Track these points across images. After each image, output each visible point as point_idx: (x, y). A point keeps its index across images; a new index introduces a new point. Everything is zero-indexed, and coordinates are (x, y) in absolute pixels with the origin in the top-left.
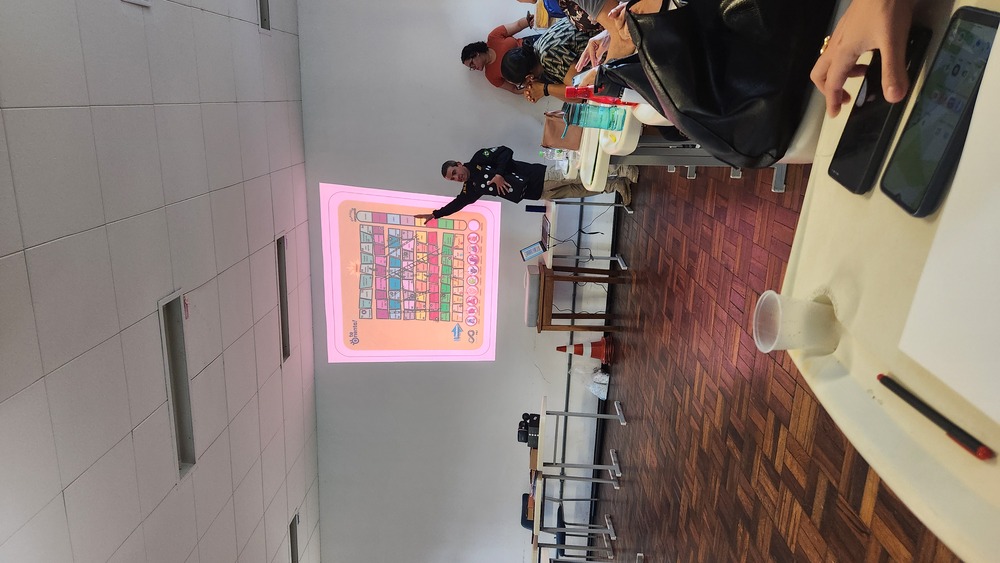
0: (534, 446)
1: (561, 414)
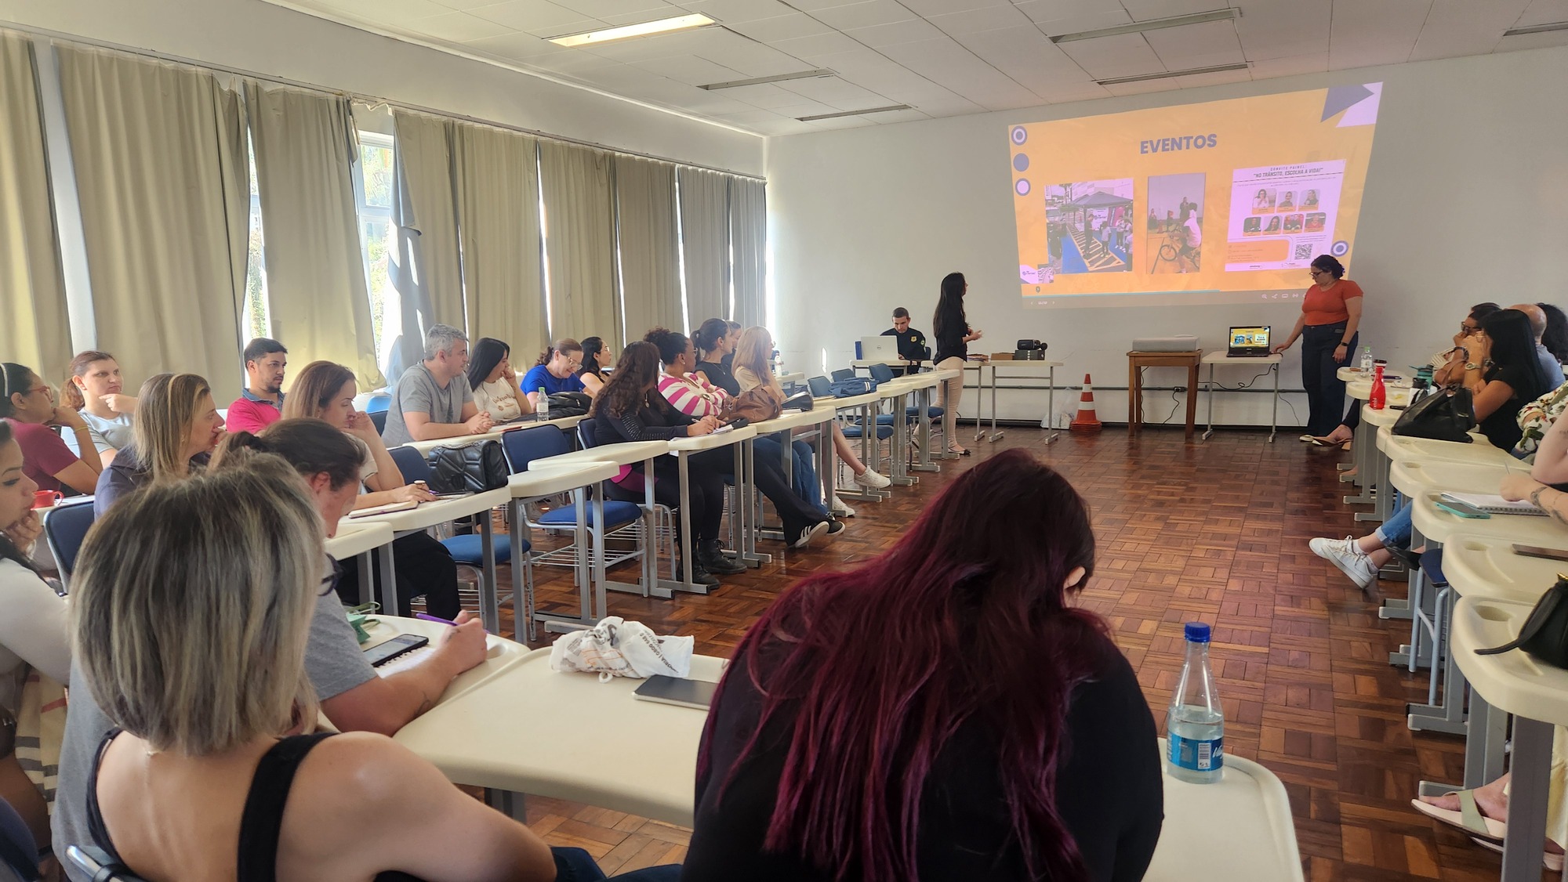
0: (1014, 358)
1: (1051, 383)
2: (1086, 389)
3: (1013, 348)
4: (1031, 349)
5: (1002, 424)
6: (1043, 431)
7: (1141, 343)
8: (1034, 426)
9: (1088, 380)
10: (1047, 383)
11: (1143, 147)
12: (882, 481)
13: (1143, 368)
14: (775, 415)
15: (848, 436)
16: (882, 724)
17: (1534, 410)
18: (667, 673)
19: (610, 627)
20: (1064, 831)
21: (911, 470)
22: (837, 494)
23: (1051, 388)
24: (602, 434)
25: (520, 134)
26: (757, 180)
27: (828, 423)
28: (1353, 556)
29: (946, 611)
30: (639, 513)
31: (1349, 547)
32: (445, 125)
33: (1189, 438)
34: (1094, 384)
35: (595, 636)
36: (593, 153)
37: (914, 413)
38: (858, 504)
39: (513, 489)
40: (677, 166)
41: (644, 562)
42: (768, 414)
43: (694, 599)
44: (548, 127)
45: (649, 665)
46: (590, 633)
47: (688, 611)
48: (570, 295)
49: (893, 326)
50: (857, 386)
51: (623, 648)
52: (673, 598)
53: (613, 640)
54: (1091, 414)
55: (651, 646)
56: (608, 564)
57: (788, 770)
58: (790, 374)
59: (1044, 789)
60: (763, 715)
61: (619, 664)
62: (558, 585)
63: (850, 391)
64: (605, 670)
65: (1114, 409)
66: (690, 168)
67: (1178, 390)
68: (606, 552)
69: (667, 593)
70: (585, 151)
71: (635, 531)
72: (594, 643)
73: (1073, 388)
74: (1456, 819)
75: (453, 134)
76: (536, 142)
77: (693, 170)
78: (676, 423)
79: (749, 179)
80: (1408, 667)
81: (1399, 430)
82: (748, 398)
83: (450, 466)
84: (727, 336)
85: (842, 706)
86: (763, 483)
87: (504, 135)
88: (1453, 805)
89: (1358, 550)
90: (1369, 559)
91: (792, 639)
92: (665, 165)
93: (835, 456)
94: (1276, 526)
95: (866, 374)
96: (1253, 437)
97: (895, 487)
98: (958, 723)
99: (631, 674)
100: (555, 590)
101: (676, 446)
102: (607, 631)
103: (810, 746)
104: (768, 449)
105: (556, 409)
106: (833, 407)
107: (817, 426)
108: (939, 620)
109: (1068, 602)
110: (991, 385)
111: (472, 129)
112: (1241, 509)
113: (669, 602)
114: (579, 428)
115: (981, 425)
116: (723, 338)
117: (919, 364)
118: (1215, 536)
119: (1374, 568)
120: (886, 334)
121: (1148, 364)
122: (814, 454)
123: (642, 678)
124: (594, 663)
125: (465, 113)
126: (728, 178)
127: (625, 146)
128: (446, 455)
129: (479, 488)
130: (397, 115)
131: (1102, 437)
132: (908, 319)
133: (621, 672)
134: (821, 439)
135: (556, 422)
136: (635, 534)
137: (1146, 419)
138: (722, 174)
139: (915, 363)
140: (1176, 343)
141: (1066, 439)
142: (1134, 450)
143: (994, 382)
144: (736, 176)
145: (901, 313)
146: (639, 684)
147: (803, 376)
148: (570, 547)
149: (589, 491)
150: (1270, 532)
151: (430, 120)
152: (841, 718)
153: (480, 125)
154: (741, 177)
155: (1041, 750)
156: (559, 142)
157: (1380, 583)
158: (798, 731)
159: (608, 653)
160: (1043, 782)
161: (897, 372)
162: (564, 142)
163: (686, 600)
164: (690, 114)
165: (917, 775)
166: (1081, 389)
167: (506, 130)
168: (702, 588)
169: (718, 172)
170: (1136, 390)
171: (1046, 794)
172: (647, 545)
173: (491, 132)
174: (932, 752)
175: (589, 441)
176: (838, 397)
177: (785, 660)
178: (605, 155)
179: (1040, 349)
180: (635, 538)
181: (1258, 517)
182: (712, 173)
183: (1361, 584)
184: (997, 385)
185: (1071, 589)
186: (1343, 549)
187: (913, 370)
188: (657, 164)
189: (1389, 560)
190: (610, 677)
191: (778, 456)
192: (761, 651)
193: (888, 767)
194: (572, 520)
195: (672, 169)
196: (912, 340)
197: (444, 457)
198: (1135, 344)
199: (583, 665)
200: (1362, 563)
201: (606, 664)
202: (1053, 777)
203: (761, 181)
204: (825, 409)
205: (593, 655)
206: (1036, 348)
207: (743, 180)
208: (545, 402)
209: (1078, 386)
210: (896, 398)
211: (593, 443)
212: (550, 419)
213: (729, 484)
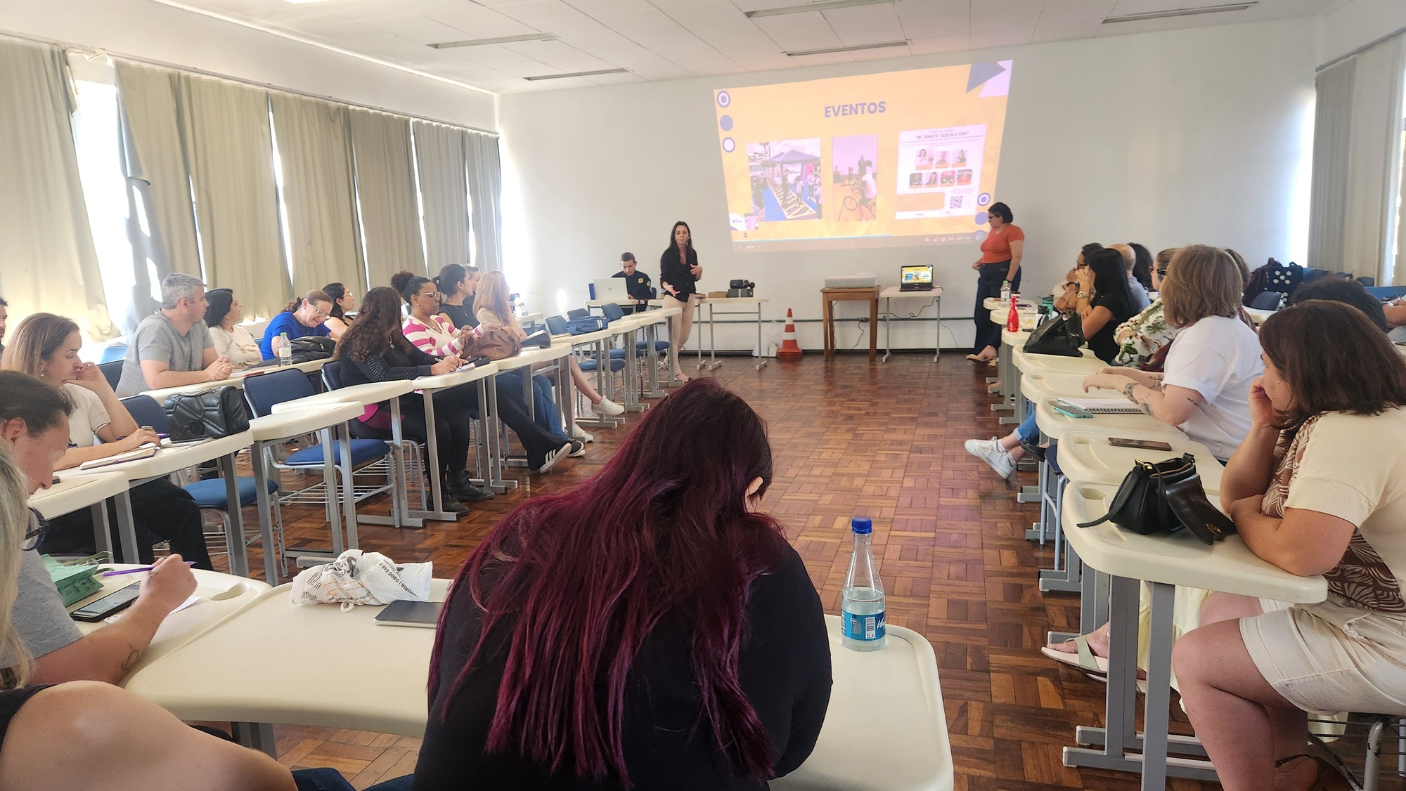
1: (760, 317)
2: (789, 321)
3: (726, 288)
4: (741, 288)
5: (719, 355)
6: (755, 359)
7: (832, 281)
8: (747, 355)
9: (790, 314)
10: (755, 317)
11: (827, 112)
12: (617, 408)
13: (834, 302)
14: (515, 353)
15: (585, 369)
16: (590, 628)
17: (1125, 328)
18: (408, 598)
19: (349, 560)
20: (747, 704)
21: (642, 398)
22: (576, 423)
23: (759, 322)
24: (346, 376)
25: (250, 86)
26: (490, 135)
27: (566, 358)
28: (998, 453)
29: (645, 524)
30: (387, 449)
31: (995, 446)
32: (170, 76)
33: (872, 360)
34: (795, 317)
35: (335, 569)
36: (327, 106)
37: (644, 346)
38: (596, 430)
39: (255, 433)
40: (412, 120)
41: (395, 494)
42: (509, 352)
43: (445, 526)
44: (279, 81)
45: (390, 592)
46: (330, 567)
47: (440, 537)
48: (310, 243)
49: (622, 269)
50: (590, 324)
51: (363, 578)
52: (424, 526)
53: (353, 571)
54: (793, 343)
55: (390, 574)
56: (358, 499)
57: (506, 676)
58: (529, 315)
59: (729, 670)
60: (484, 630)
61: (359, 593)
62: (311, 522)
63: (584, 329)
64: (346, 601)
65: (812, 338)
66: (424, 122)
67: (862, 321)
68: (355, 488)
69: (418, 522)
70: (318, 104)
71: (384, 466)
72: (334, 575)
73: (777, 321)
74: (1074, 660)
75: (179, 85)
76: (267, 95)
77: (428, 124)
78: (420, 363)
79: (482, 133)
80: (1039, 540)
81: (1029, 348)
82: (489, 338)
83: (187, 413)
84: (466, 279)
85: (554, 615)
86: (507, 416)
87: (234, 87)
88: (1072, 649)
89: (1002, 448)
90: (1010, 455)
91: (510, 559)
92: (400, 119)
93: (573, 388)
94: (940, 431)
95: (599, 312)
96: (922, 358)
97: (629, 413)
98: (655, 621)
99: (372, 602)
100: (305, 528)
101: (421, 383)
102: (347, 563)
103: (526, 653)
104: (510, 385)
105: (300, 353)
106: (570, 344)
107: (556, 361)
108: (639, 531)
109: (750, 508)
110: (709, 320)
111: (199, 81)
112: (913, 419)
113: (421, 531)
114: (323, 371)
115: (702, 355)
116: (462, 282)
117: (646, 302)
118: (893, 442)
119: (1013, 462)
120: (614, 277)
121: (838, 299)
122: (553, 388)
123: (383, 604)
124: (335, 594)
125: (191, 65)
126: (462, 132)
127: (359, 101)
128: (183, 402)
129: (220, 433)
130: (120, 67)
131: (803, 363)
132: (635, 262)
133: (362, 600)
134: (560, 373)
135: (300, 367)
136: (385, 469)
137: (838, 346)
138: (456, 128)
139: (642, 302)
140: (862, 280)
141: (774, 365)
142: (829, 372)
143: (711, 318)
144: (469, 131)
145: (628, 257)
146: (379, 611)
147: (541, 316)
148: (320, 485)
149: (336, 431)
150: (935, 437)
151: (153, 71)
152: (553, 625)
153: (208, 77)
154: (474, 132)
155: (726, 638)
156: (291, 95)
157: (1019, 474)
158: (515, 640)
159: (348, 583)
160: (728, 664)
161: (627, 311)
162: (296, 95)
163: (437, 528)
164: (422, 70)
165: (620, 671)
166: (785, 321)
167: (235, 82)
168: (452, 516)
169: (452, 127)
170: (830, 321)
171: (731, 675)
172: (396, 478)
173: (220, 85)
174: (634, 648)
175: (334, 384)
176: (573, 335)
177: (503, 578)
178: (339, 108)
179: (749, 288)
180: (385, 473)
181: (926, 425)
182: (446, 128)
183: (1004, 476)
184: (714, 319)
185: (752, 496)
186: (990, 448)
187: (641, 308)
188: (392, 118)
189: (1024, 455)
190: (351, 606)
191: (519, 390)
192: (482, 572)
193: (596, 665)
194: (320, 459)
195: (407, 122)
196: (639, 282)
197: (181, 404)
198: (827, 281)
199: (325, 599)
200: (1005, 458)
201: (347, 594)
202: (736, 657)
203: (494, 136)
204: (562, 345)
205: (334, 586)
206: (746, 287)
207: (477, 134)
208: (288, 346)
209: (783, 319)
210: (626, 335)
211: (339, 384)
212: (293, 364)
213: (475, 418)
